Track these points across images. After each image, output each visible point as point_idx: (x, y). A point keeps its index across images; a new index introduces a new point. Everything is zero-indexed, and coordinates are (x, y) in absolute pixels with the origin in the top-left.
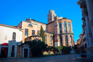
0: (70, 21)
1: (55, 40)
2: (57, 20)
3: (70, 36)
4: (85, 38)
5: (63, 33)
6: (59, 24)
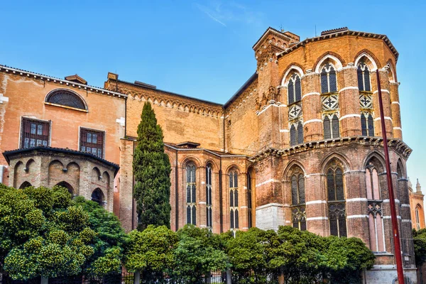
6: (285, 84)
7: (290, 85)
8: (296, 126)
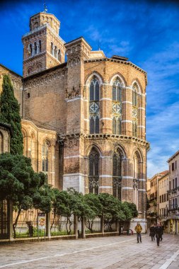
0: (141, 77)
1: (66, 165)
2: (82, 64)
3: (136, 153)
5: (104, 132)
6: (88, 85)
7: (92, 86)
8: (95, 118)
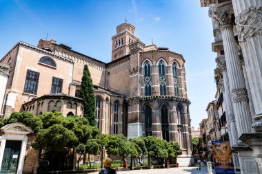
1: (129, 117)
2: (139, 55)
4: (224, 114)
5: (154, 95)
6: (143, 66)
7: (146, 67)
8: (148, 86)
